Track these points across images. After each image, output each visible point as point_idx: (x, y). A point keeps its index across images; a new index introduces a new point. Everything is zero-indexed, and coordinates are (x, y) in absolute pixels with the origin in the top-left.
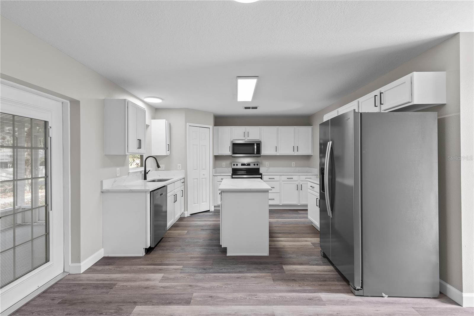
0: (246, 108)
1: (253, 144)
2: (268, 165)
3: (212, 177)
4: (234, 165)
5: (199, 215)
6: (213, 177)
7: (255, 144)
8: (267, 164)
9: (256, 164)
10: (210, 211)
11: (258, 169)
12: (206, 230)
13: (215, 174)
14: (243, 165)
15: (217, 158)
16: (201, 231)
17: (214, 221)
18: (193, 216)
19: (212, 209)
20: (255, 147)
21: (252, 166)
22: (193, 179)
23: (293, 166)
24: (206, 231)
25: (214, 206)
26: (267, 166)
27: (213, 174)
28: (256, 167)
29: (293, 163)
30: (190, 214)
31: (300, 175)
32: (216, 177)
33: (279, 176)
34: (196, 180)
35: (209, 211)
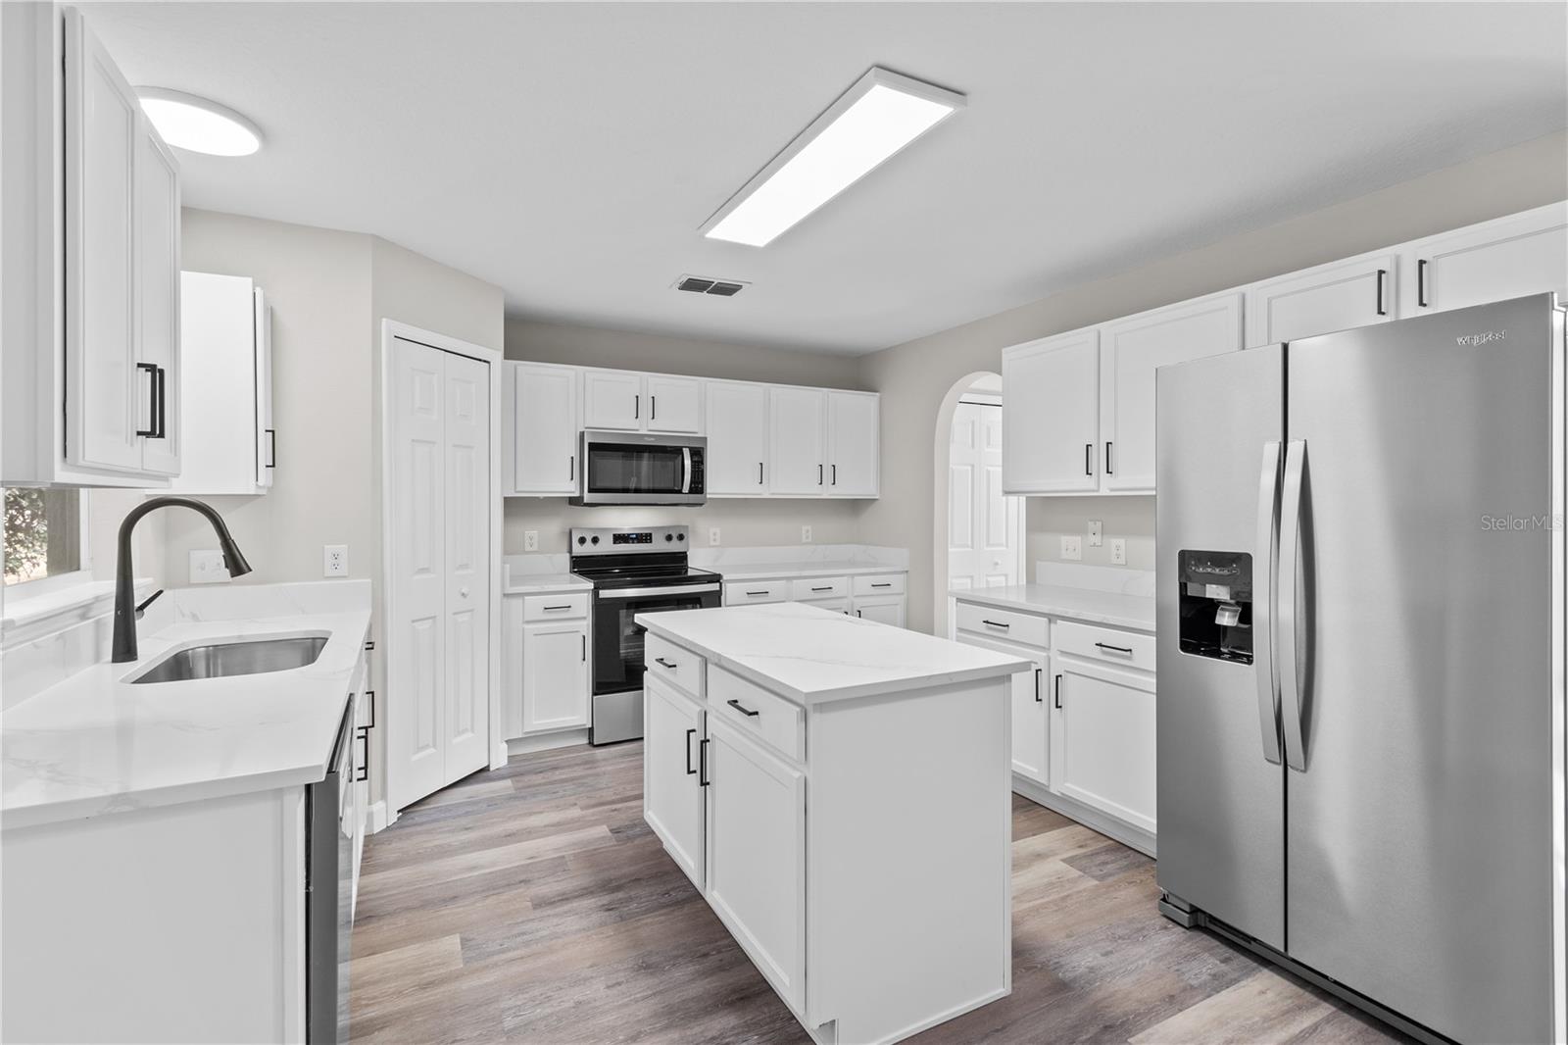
0: (693, 285)
1: (678, 451)
2: (718, 537)
3: (502, 602)
4: (582, 540)
5: (448, 809)
6: (505, 600)
7: (686, 453)
8: (715, 534)
9: (675, 536)
10: (491, 769)
11: (682, 557)
12: (565, 898)
13: (511, 586)
14: (619, 538)
15: (515, 507)
16: (538, 913)
17: (559, 827)
18: (418, 816)
19: (500, 760)
20: (688, 463)
21: (658, 546)
22: (413, 621)
23: (804, 540)
24: (566, 907)
25: (506, 741)
26: (715, 540)
27: (503, 586)
28: (674, 547)
29: (805, 528)
30: (399, 811)
31: (853, 576)
32: (516, 602)
33: (784, 582)
34: (427, 624)
35: (486, 769)
